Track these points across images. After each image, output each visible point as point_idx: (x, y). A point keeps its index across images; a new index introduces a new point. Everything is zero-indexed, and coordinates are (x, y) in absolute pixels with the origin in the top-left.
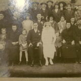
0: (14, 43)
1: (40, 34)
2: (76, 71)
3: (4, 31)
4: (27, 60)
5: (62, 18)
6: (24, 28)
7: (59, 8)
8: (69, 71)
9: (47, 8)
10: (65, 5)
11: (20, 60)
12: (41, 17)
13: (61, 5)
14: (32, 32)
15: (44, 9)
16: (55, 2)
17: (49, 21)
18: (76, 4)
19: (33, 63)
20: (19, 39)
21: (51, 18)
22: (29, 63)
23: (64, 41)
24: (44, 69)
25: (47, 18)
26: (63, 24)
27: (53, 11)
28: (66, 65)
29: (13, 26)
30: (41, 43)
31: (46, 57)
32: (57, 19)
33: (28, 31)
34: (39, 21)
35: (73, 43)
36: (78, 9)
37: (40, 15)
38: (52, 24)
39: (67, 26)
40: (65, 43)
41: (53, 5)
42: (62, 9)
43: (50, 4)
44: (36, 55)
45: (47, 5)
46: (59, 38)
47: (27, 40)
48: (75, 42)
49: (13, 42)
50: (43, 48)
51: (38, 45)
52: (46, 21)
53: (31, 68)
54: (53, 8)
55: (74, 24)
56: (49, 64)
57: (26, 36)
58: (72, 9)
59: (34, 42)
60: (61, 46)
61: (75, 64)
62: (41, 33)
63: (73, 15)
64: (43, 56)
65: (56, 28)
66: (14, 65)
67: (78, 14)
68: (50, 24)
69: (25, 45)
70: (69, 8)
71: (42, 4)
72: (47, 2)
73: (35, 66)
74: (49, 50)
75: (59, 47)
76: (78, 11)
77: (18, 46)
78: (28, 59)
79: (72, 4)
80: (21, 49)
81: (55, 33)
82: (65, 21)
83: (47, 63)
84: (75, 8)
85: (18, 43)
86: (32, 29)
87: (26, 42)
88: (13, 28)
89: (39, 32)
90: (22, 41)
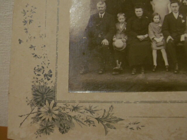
0: (140, 37)
1: (183, 21)
3: (121, 17)
4: (167, 64)
6: (156, 11)
11: (155, 64)
19: (177, 69)
20: (150, 30)
22: (171, 69)
29: (137, 10)
47: (162, 32)
49: (140, 34)
51: (183, 39)
53: (175, 75)
57: (160, 25)
59: (174, 35)
62: (185, 18)
73: (180, 72)
77: (149, 41)
78: (169, 62)
80: (154, 45)
85: (148, 37)
86: (170, 12)
87: (162, 34)
88: (136, 13)
89: (182, 17)
90: (154, 33)
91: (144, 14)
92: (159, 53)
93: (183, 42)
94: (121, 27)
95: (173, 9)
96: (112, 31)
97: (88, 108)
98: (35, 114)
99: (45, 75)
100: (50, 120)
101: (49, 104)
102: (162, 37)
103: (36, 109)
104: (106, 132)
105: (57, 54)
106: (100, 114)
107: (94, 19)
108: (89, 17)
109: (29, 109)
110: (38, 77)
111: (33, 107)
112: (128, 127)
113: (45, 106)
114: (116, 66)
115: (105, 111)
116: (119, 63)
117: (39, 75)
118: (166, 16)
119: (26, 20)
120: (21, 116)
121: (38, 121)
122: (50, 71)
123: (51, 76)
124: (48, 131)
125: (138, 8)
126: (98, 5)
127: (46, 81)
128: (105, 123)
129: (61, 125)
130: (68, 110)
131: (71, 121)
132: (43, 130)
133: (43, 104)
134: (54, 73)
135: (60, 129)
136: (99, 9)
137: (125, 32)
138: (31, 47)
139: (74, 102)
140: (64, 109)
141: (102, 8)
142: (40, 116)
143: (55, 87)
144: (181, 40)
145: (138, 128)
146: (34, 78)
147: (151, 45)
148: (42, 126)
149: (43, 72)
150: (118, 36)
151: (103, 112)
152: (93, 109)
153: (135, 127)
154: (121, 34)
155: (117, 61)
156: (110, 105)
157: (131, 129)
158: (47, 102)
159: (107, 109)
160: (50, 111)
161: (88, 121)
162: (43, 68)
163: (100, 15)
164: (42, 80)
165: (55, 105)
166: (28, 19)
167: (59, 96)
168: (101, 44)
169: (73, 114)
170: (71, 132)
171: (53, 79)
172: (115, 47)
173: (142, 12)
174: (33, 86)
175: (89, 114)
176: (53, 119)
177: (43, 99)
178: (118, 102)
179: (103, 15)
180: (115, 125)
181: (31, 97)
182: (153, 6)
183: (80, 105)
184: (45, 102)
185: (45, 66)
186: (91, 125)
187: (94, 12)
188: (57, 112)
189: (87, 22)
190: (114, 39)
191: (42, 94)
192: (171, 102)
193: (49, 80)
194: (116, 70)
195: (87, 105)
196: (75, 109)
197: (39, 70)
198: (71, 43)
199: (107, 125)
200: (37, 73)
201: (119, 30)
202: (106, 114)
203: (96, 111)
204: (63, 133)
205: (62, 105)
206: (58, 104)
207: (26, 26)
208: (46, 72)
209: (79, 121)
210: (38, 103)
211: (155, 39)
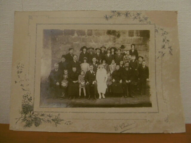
0: (74, 82)
1: (95, 75)
2: (121, 103)
3: (66, 72)
4: (85, 95)
5: (113, 61)
6: (82, 69)
7: (111, 53)
8: (117, 103)
9: (101, 53)
10: (116, 50)
11: (80, 95)
12: (95, 60)
13: (113, 50)
14: (88, 72)
15: (98, 54)
16: (107, 47)
17: (102, 64)
18: (125, 49)
19: (89, 97)
20: (79, 78)
21: (104, 61)
22: (87, 97)
23: (114, 80)
24: (98, 101)
25: (100, 61)
26: (113, 66)
27: (105, 55)
28: (114, 98)
29: (73, 68)
30: (96, 82)
31: (99, 92)
32: (108, 62)
33: (85, 73)
34: (94, 63)
35: (121, 81)
36: (126, 54)
37: (95, 58)
38: (104, 66)
39: (117, 68)
40: (115, 82)
41: (106, 50)
42: (113, 53)
43: (103, 49)
44: (92, 91)
45: (101, 50)
46: (110, 78)
47: (84, 79)
48: (122, 81)
49: (74, 80)
50: (97, 85)
51: (93, 83)
52: (100, 64)
53: (88, 100)
54: (106, 53)
55: (123, 66)
56: (102, 97)
57: (84, 76)
58: (121, 54)
59: (90, 81)
60: (111, 84)
61: (122, 98)
62: (96, 73)
63: (122, 59)
64: (97, 91)
65: (108, 70)
66: (75, 99)
67: (126, 57)
68: (103, 67)
69: (83, 83)
70: (119, 53)
71: (96, 49)
72: (101, 48)
73: (91, 99)
74: (102, 87)
75: (110, 85)
76: (126, 56)
77: (78, 84)
78: (86, 94)
79: (122, 49)
80: (80, 86)
81: (107, 73)
82: (115, 64)
83: (100, 97)
84: (124, 53)
85: (78, 82)
86: (89, 70)
87: (84, 81)
88: (73, 70)
89: (94, 72)
90: (81, 80)
91: (77, 71)
92: (82, 89)
93: (94, 85)
94: (66, 76)
95: (91, 68)
96: (61, 79)
97: (48, 115)
98: (23, 118)
99: (29, 99)
100: (31, 120)
101: (30, 113)
102: (84, 82)
103: (24, 115)
104: (56, 126)
105: (34, 89)
106: (54, 118)
107: (53, 72)
108: (51, 71)
109: (20, 115)
110: (25, 100)
111: (22, 114)
112: (65, 123)
113: (28, 114)
114: (62, 95)
115: (56, 116)
116: (64, 94)
117: (25, 99)
118: (87, 72)
119: (19, 71)
120: (17, 119)
121: (25, 121)
122: (31, 97)
123: (31, 99)
124: (29, 126)
125: (74, 67)
126: (55, 65)
127: (29, 102)
128: (56, 122)
129: (36, 123)
130: (39, 116)
131: (40, 121)
132: (27, 125)
133: (27, 113)
134: (33, 98)
135: (35, 125)
136: (55, 67)
137: (67, 79)
138: (22, 85)
139: (42, 112)
140: (37, 115)
141: (57, 66)
142: (26, 119)
143: (33, 105)
144: (93, 84)
145: (70, 124)
146: (23, 100)
147: (79, 86)
148: (27, 123)
149: (27, 98)
150: (64, 81)
151: (55, 116)
152: (51, 115)
153: (69, 123)
154: (65, 80)
155: (63, 93)
156: (58, 113)
157: (67, 124)
158: (29, 112)
159: (57, 116)
160: (30, 116)
161: (48, 121)
162: (27, 95)
163: (56, 70)
164: (27, 101)
165: (33, 113)
166: (20, 71)
167: (35, 110)
168: (56, 85)
169: (41, 117)
170: (40, 126)
171: (32, 101)
172: (62, 86)
173: (76, 70)
174: (22, 104)
175: (49, 117)
176: (32, 120)
177: (27, 110)
178: (62, 112)
179: (57, 70)
180: (60, 122)
181: (21, 110)
182: (81, 66)
183: (45, 113)
184: (28, 112)
185: (28, 95)
186: (50, 123)
187: (53, 69)
188: (34, 117)
189: (49, 73)
190: (62, 82)
191: (27, 108)
192: (85, 112)
193: (30, 101)
194: (62, 97)
195: (48, 114)
196: (43, 115)
197: (25, 97)
198: (41, 83)
199: (57, 122)
200: (25, 98)
201: (64, 78)
202: (56, 118)
203: (52, 116)
204: (37, 126)
205: (36, 113)
206: (35, 113)
207: (19, 74)
208: (29, 97)
209: (44, 121)
210: (25, 113)
211: (81, 83)
